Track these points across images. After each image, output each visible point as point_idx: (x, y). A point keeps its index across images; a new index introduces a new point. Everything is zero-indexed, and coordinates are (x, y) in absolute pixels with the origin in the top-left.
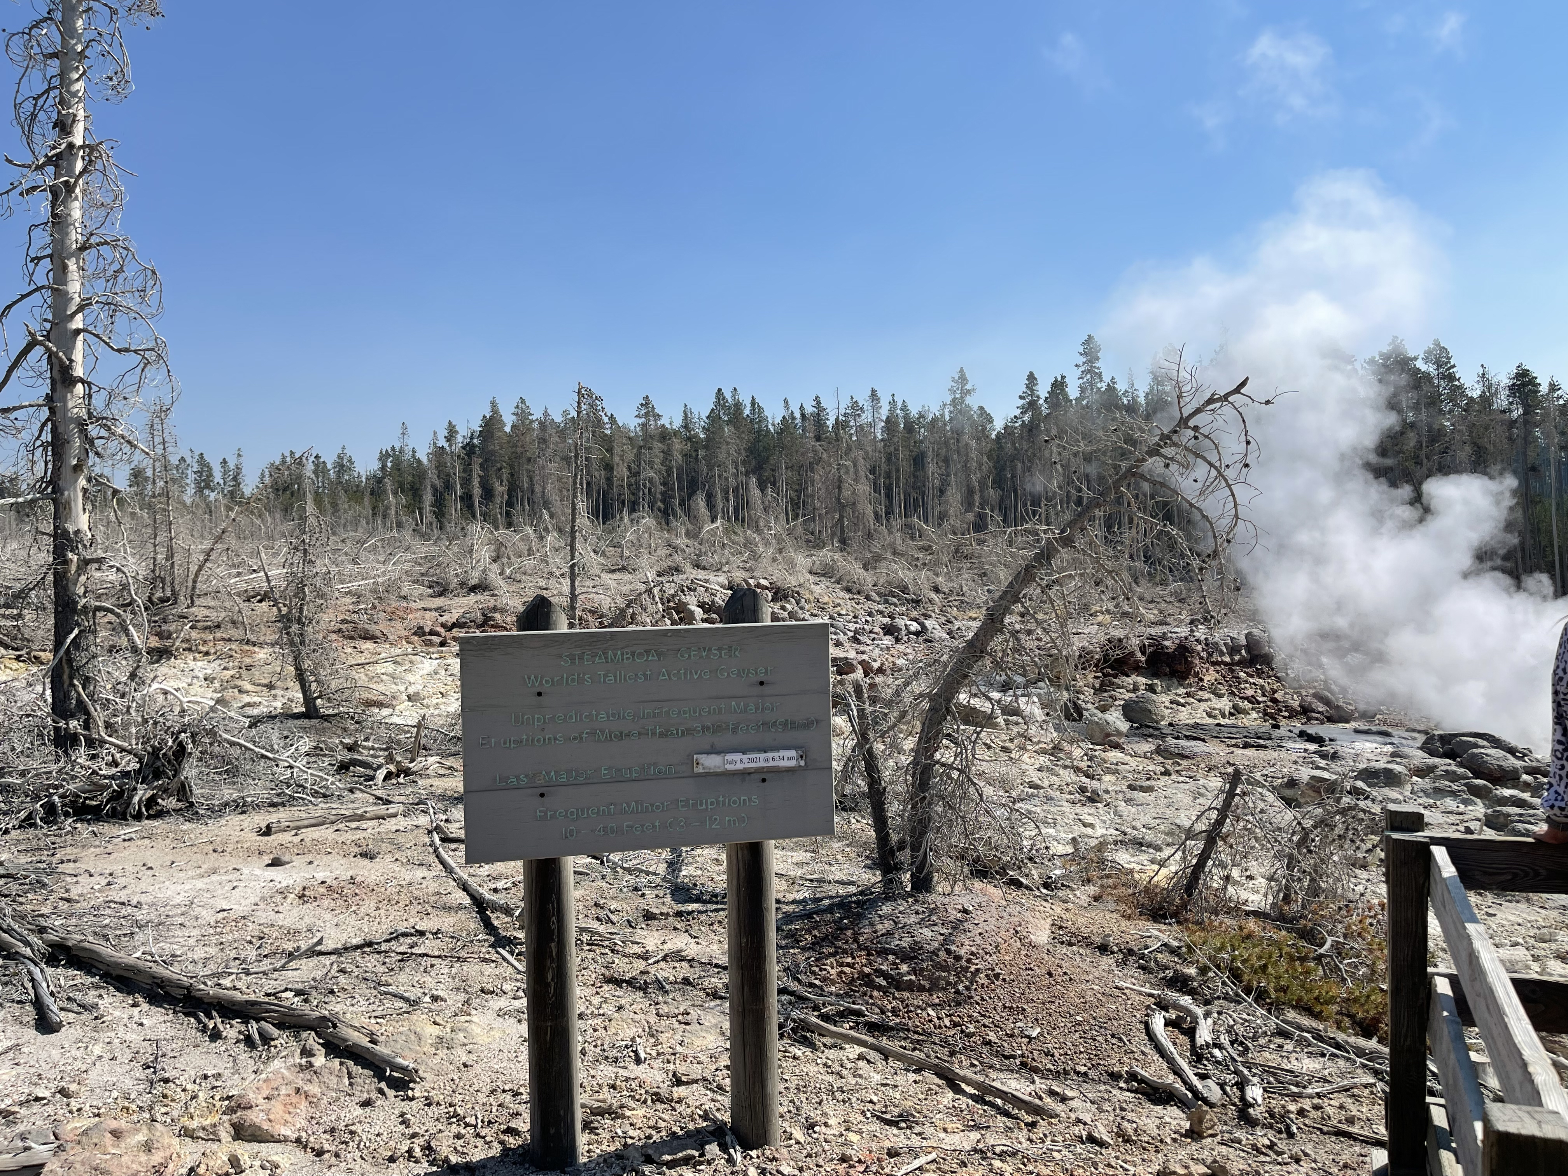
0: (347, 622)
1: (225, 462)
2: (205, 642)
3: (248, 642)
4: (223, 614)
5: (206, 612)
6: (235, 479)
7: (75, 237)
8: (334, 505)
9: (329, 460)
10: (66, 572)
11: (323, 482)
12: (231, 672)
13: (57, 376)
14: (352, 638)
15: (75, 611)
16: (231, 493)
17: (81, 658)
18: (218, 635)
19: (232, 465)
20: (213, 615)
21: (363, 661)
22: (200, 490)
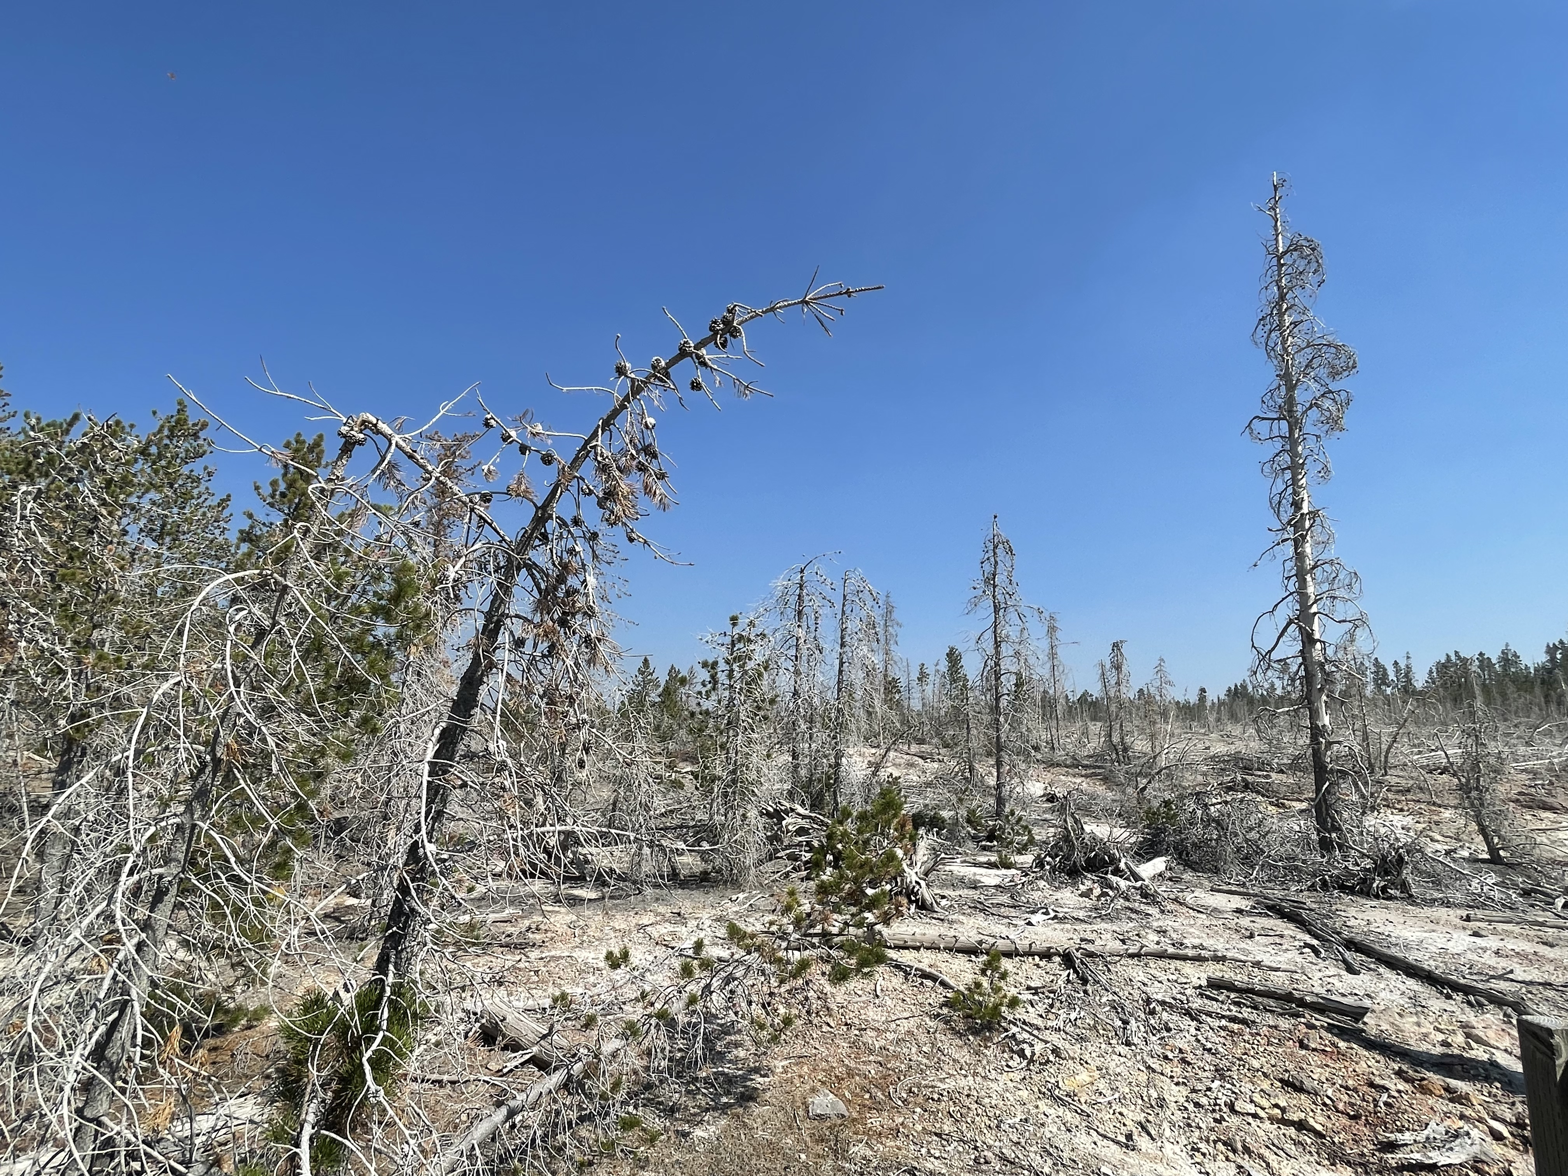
0: (1524, 794)
1: (1396, 663)
2: (1399, 802)
3: (1434, 804)
4: (1411, 782)
5: (1397, 780)
6: (1407, 675)
7: (1309, 563)
8: (1504, 696)
9: (1494, 657)
10: (1319, 749)
11: (1489, 675)
12: (1424, 826)
13: (1305, 640)
14: (1530, 807)
15: (1326, 772)
16: (1404, 687)
17: (1331, 799)
18: (1409, 797)
19: (1402, 665)
20: (1403, 782)
21: (1543, 827)
22: (1378, 686)
